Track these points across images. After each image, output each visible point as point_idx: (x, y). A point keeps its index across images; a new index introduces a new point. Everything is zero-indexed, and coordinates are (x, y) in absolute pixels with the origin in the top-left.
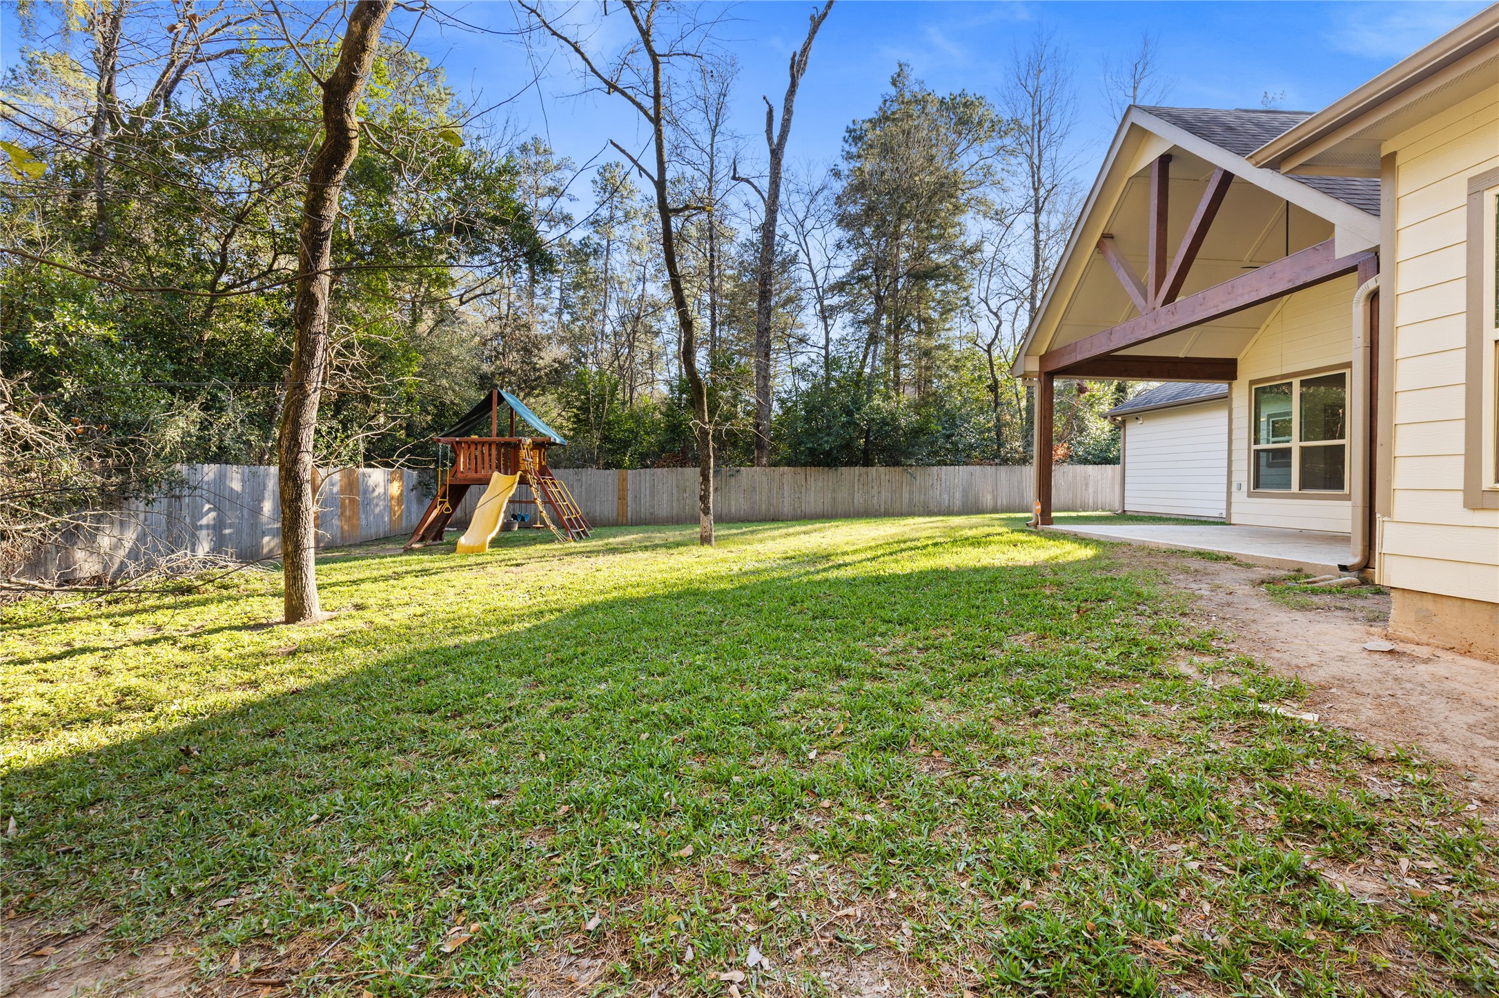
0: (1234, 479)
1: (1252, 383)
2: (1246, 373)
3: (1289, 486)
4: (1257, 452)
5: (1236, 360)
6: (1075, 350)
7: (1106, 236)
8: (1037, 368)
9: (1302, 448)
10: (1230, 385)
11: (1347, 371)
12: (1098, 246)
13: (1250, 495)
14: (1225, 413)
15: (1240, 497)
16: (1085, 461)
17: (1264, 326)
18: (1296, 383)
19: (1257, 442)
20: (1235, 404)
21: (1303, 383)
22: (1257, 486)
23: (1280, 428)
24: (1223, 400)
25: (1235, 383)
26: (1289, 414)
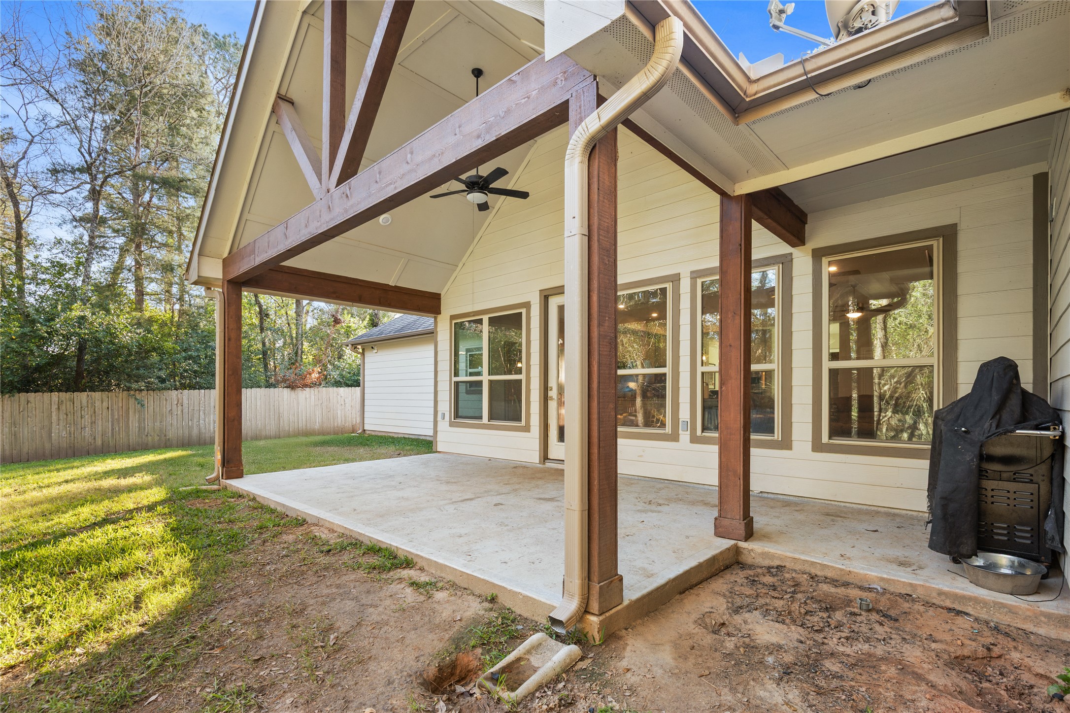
0: (439, 409)
1: (453, 317)
2: (449, 307)
3: (480, 418)
4: (457, 384)
5: (440, 295)
6: (253, 252)
7: (282, 98)
8: (220, 275)
9: (491, 382)
10: (436, 318)
11: (524, 311)
12: (273, 111)
13: (451, 425)
14: (432, 347)
15: (443, 425)
16: (338, 384)
17: (460, 265)
18: (486, 319)
19: (456, 374)
20: (439, 338)
21: (491, 320)
22: (457, 416)
23: (474, 361)
24: (429, 335)
25: (439, 317)
26: (480, 349)
